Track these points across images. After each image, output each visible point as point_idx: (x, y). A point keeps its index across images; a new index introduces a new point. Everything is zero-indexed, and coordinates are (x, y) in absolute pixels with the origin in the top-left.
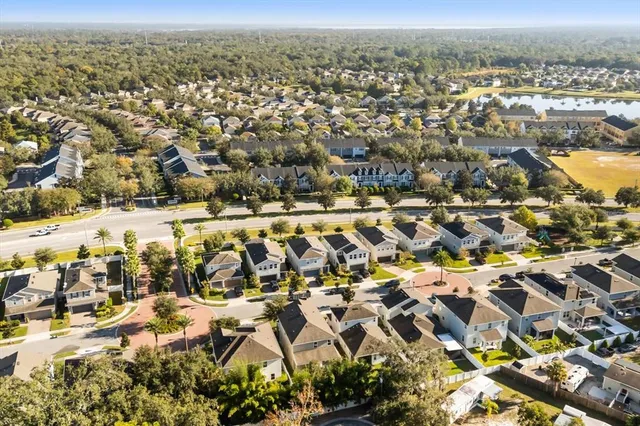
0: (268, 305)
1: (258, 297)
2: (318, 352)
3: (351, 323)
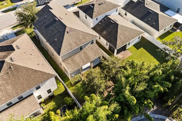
0: (20, 15)
1: (10, 7)
2: (85, 53)
3: (100, 18)
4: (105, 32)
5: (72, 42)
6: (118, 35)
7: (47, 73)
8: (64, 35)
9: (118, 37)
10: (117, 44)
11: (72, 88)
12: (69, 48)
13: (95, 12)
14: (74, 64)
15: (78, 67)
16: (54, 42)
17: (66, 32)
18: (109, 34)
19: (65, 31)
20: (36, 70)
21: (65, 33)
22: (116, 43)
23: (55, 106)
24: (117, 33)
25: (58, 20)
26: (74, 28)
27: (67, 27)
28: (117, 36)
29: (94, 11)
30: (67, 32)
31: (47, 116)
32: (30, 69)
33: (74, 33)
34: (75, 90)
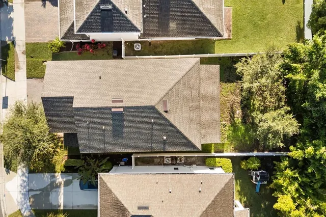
4: (173, 25)
5: (186, 115)
6: (201, 9)
7: (225, 187)
8: (167, 121)
9: (204, 12)
10: (216, 26)
11: (227, 145)
12: (195, 126)
13: (126, 12)
14: (209, 127)
15: (218, 125)
16: (164, 144)
17: (165, 114)
18: (184, 22)
19: (160, 114)
20: (213, 201)
21: (166, 117)
22: (213, 26)
23: (238, 182)
24: (197, 9)
25: (121, 110)
26: (165, 94)
27: (156, 107)
28: (201, 12)
29: (124, 13)
30: (166, 112)
31: (245, 199)
32: (207, 208)
33: (173, 100)
34: (232, 143)
